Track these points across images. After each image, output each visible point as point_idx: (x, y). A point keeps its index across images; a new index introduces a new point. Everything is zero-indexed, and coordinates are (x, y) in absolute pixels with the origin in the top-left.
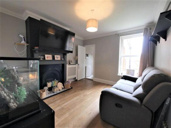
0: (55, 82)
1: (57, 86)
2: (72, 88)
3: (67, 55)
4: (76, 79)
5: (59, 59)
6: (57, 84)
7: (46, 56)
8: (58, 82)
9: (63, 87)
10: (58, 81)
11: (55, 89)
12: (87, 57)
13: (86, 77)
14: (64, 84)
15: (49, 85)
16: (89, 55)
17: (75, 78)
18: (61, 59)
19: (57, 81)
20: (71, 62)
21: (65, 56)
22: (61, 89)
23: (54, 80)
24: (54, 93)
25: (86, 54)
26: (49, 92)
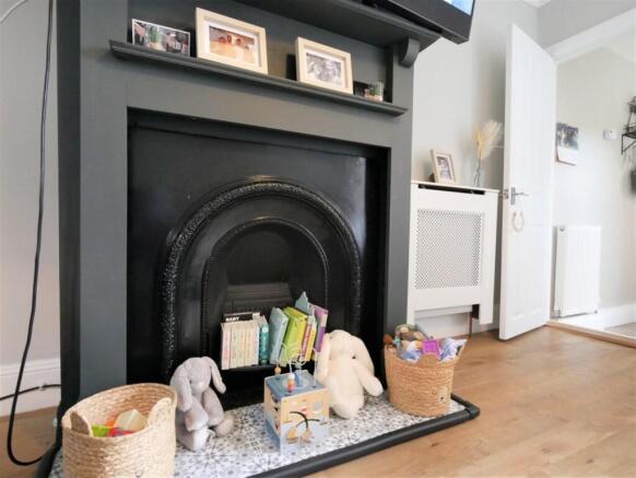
0: (300, 326)
1: (310, 367)
2: (470, 413)
3: (417, 65)
4: (486, 318)
5: (342, 84)
6: (317, 345)
7: (205, 20)
8: (329, 329)
9: (376, 387)
10: (324, 317)
11: (289, 404)
12: (565, 152)
13: (555, 315)
14: (389, 354)
15: (242, 342)
16: (580, 138)
17: (475, 311)
18: (359, 87)
19: (313, 308)
20: (439, 169)
21: (397, 70)
22: (351, 404)
23: (289, 302)
24: (275, 443)
25: (560, 127)
26: (225, 421)
